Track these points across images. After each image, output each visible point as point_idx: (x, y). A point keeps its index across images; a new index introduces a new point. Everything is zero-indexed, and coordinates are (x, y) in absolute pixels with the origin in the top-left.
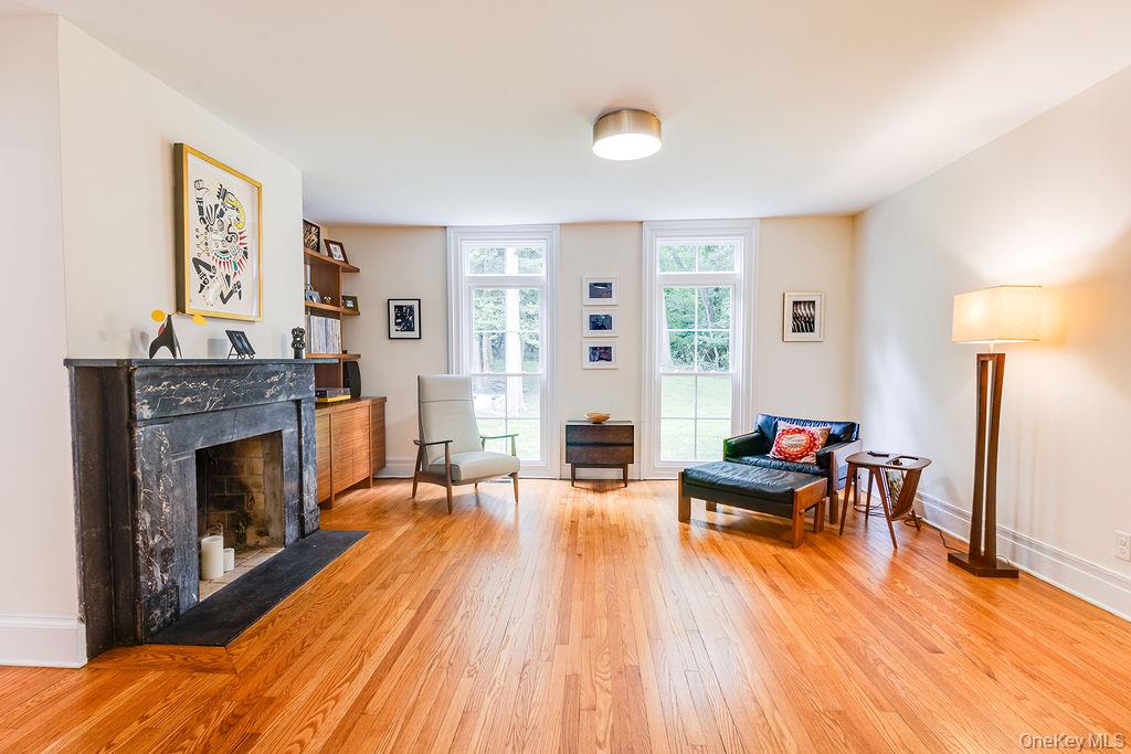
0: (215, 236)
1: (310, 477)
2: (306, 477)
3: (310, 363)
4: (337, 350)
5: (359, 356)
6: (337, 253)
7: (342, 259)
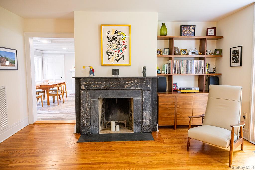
0: (113, 44)
1: (147, 116)
2: (144, 114)
3: (149, 78)
4: (202, 73)
5: (221, 74)
6: (211, 32)
7: (213, 34)
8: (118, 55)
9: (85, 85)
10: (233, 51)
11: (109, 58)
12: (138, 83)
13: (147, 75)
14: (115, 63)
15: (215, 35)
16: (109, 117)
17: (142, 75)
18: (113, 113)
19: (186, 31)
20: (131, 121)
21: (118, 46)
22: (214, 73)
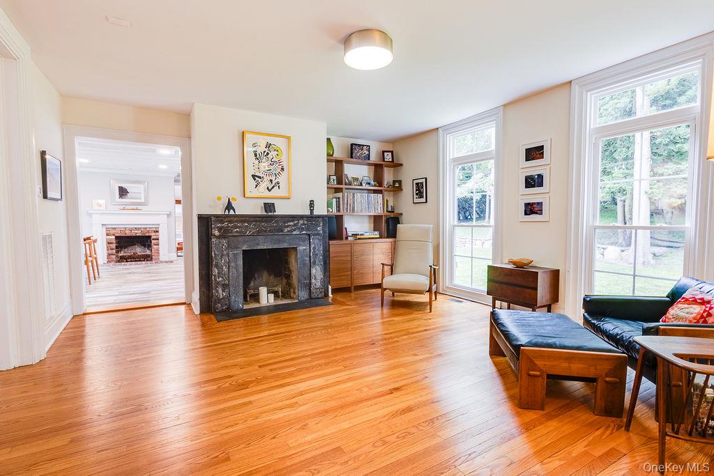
0: (263, 164)
1: (317, 272)
2: (313, 271)
3: (319, 217)
4: (379, 211)
5: (402, 214)
6: (388, 157)
7: (391, 160)
8: (271, 181)
9: (220, 229)
10: (416, 184)
11: (256, 186)
12: (304, 224)
13: (316, 213)
14: (267, 194)
15: (393, 161)
16: (250, 283)
17: (308, 213)
18: (256, 276)
19: (357, 152)
20: (289, 285)
21: (271, 167)
22: (393, 212)
